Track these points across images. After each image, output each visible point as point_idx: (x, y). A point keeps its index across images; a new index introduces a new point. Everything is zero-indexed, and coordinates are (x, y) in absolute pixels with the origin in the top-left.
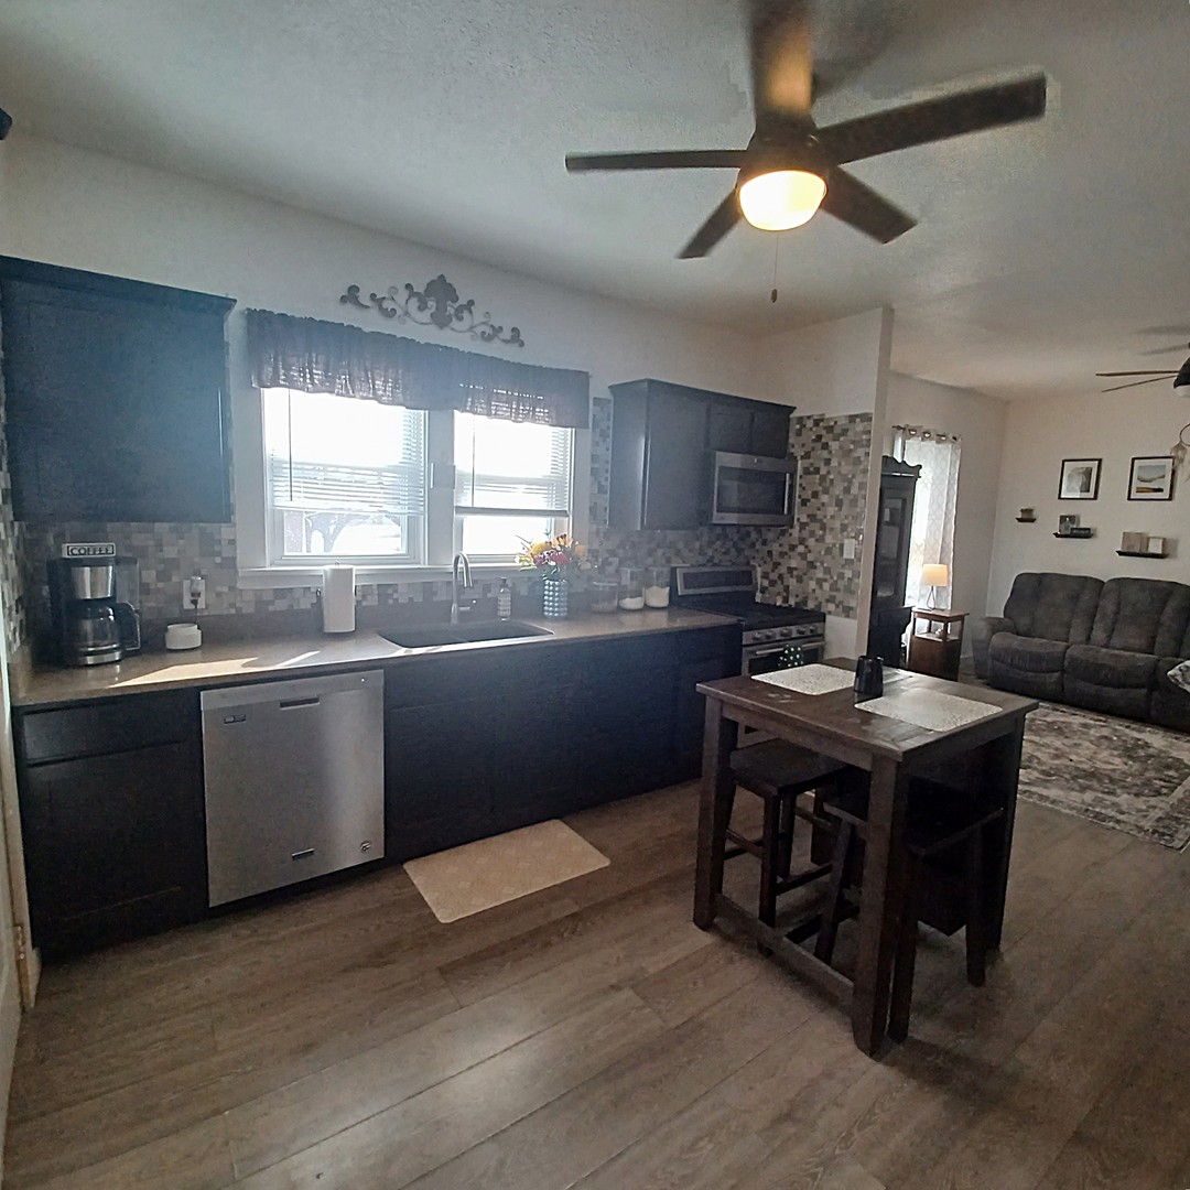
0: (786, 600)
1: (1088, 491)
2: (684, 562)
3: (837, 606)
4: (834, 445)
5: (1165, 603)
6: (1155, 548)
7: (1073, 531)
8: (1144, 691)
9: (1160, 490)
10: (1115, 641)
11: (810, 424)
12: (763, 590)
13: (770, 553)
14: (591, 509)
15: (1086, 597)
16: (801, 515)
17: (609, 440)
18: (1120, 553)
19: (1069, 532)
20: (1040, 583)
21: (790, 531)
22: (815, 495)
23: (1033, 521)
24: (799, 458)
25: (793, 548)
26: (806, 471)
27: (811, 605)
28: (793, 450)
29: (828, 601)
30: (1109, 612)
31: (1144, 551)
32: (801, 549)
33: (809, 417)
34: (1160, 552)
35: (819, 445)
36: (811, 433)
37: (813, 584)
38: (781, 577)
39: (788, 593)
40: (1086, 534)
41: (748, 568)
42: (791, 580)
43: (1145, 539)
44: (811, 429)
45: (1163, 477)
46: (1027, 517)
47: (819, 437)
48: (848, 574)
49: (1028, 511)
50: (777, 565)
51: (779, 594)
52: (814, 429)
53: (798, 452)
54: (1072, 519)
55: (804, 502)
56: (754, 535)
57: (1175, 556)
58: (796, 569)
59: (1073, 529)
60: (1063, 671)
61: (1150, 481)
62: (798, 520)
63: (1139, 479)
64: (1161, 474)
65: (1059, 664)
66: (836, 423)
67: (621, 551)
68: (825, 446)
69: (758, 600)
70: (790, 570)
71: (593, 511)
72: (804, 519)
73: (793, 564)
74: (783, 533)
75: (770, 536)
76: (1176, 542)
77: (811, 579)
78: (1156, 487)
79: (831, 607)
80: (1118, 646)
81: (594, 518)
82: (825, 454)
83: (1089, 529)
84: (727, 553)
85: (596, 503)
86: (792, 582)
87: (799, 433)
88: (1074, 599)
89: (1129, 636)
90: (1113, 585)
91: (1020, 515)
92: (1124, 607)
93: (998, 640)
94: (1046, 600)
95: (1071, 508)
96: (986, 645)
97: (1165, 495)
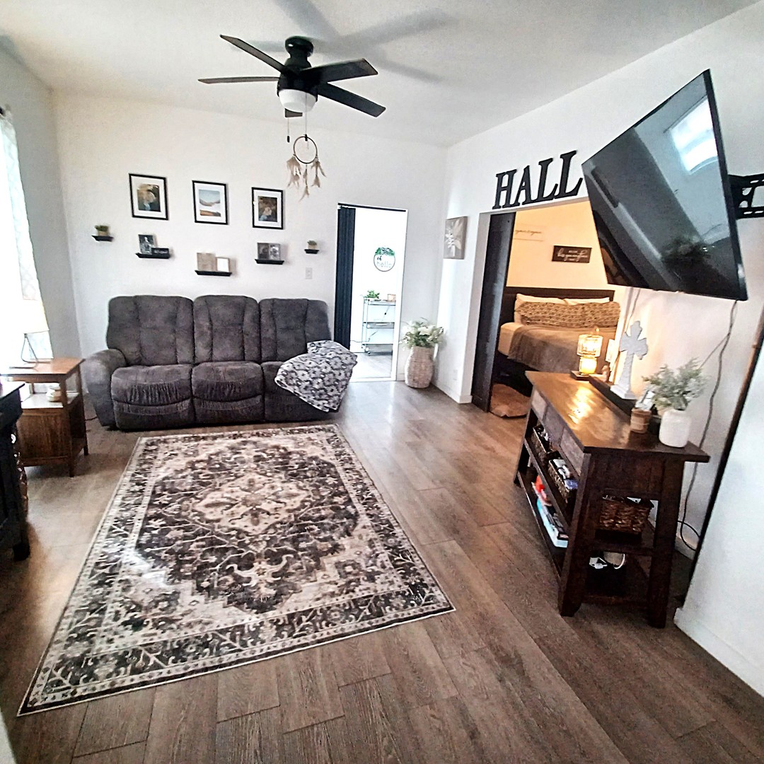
1: (159, 211)
5: (243, 315)
6: (223, 266)
7: (154, 252)
8: (258, 398)
9: (218, 215)
10: (216, 354)
15: (183, 317)
18: (199, 273)
19: (149, 252)
20: (136, 306)
23: (109, 239)
30: (205, 329)
31: (214, 270)
34: (227, 271)
40: (164, 254)
43: (214, 259)
45: (219, 202)
46: (104, 235)
49: (102, 228)
54: (150, 238)
57: (236, 273)
59: (153, 249)
60: (192, 397)
61: (209, 205)
63: (201, 202)
64: (217, 200)
65: (184, 391)
76: (235, 262)
78: (215, 211)
83: (167, 249)
88: (173, 319)
89: (226, 348)
90: (202, 303)
91: (95, 233)
92: (216, 324)
93: (120, 380)
94: (147, 324)
95: (147, 227)
96: (106, 387)
97: (222, 219)
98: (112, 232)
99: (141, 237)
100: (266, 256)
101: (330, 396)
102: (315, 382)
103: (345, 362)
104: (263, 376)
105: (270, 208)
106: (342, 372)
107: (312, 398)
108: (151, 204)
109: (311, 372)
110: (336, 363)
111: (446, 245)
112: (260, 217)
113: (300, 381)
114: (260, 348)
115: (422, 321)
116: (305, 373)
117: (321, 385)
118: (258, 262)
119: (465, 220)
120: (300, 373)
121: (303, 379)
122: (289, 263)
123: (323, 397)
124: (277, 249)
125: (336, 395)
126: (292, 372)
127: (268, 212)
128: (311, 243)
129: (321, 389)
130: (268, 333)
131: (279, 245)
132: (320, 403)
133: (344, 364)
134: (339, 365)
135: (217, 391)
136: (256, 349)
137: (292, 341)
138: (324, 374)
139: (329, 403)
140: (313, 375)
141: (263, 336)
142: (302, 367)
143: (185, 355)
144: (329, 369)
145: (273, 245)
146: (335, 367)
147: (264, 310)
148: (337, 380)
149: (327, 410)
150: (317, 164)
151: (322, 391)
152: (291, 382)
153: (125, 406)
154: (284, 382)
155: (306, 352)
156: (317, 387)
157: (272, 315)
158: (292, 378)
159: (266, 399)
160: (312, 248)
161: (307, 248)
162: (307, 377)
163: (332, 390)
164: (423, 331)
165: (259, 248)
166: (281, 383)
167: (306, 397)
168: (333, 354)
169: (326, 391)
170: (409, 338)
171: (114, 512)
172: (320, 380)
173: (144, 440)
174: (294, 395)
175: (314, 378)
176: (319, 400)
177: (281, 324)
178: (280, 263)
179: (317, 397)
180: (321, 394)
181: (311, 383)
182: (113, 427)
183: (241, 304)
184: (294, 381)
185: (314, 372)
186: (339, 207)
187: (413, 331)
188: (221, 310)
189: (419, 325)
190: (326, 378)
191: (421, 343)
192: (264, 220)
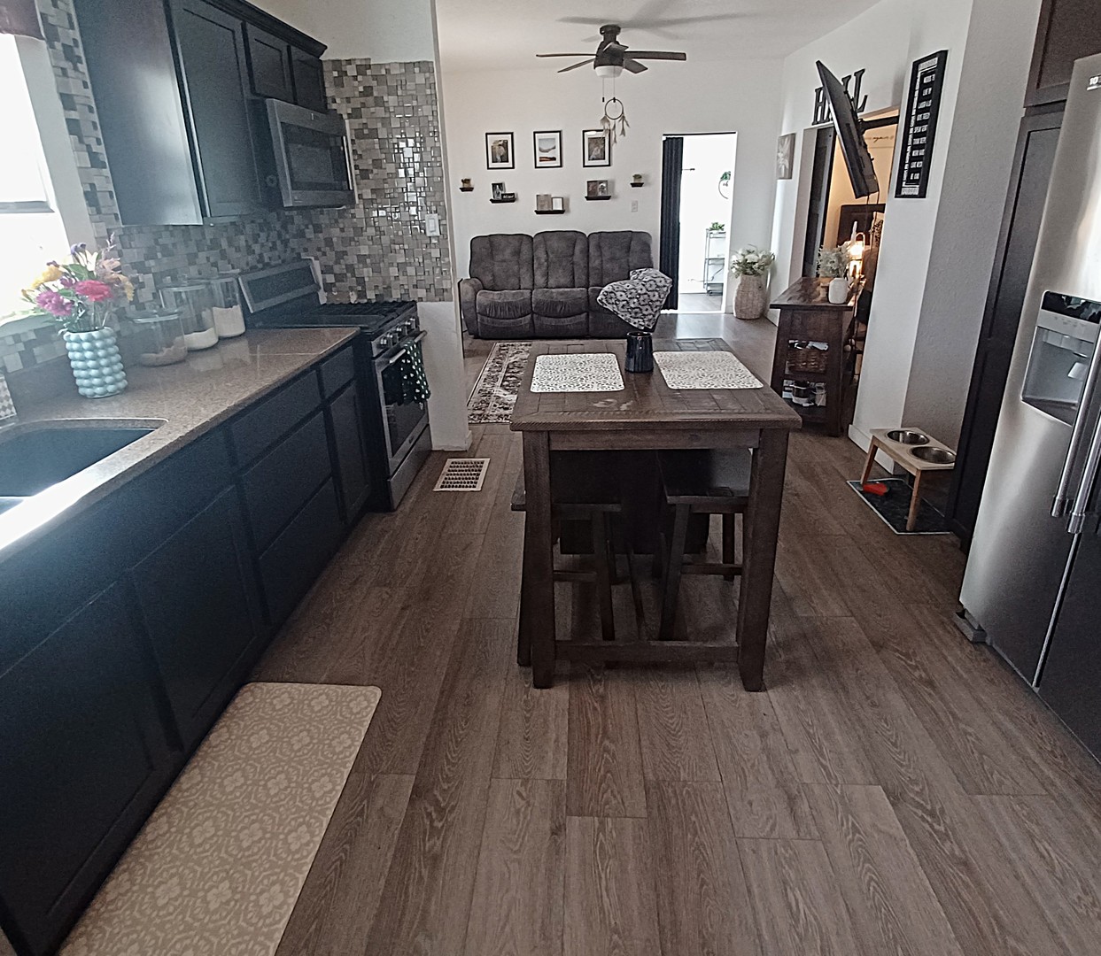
0: (362, 294)
1: (507, 161)
2: (233, 268)
3: (428, 290)
4: (391, 100)
5: (574, 247)
6: (558, 206)
7: (503, 197)
8: (583, 316)
9: (554, 159)
10: (552, 282)
11: (351, 70)
12: (328, 287)
13: (329, 242)
14: (86, 193)
15: (525, 253)
16: (361, 191)
17: (83, 67)
18: (538, 212)
19: (500, 198)
20: (491, 243)
21: (352, 211)
22: (377, 163)
23: (471, 189)
24: (345, 116)
25: (359, 231)
26: (359, 134)
27: (396, 295)
28: (334, 106)
29: (416, 286)
30: (543, 261)
31: (550, 209)
32: (371, 231)
33: (349, 62)
34: (561, 209)
35: (370, 99)
36: (356, 83)
37: (394, 271)
38: (350, 268)
39: (364, 287)
40: (512, 198)
41: (304, 264)
42: (365, 270)
43: (550, 199)
44: (355, 78)
45: (554, 148)
46: (467, 187)
47: (368, 91)
48: (435, 253)
49: (466, 181)
50: (341, 255)
51: (351, 289)
52: (360, 78)
53: (344, 110)
54: (501, 185)
55: (364, 174)
56: (298, 219)
57: (569, 211)
58: (369, 256)
59: (502, 195)
60: (533, 313)
61: (547, 151)
62: (360, 196)
63: (540, 150)
64: (553, 146)
65: (528, 309)
66: (388, 71)
67: (152, 263)
68: (379, 102)
69: (323, 301)
70: (361, 259)
71: (91, 197)
72: (368, 195)
73: (364, 251)
74: (341, 215)
75: (324, 220)
76: (568, 200)
77: (391, 265)
78: (551, 156)
79: (422, 293)
80: (553, 286)
81: (99, 212)
82: (380, 112)
83: (513, 194)
84: (273, 248)
85: (92, 186)
86: (367, 272)
87: (339, 83)
88: (517, 253)
89: (559, 276)
90: (540, 238)
91: (461, 185)
92: (551, 256)
93: (483, 298)
94: (499, 257)
95: (498, 176)
96: (473, 305)
97: (557, 163)
98: (472, 183)
99: (494, 185)
100: (596, 193)
101: (644, 315)
102: (631, 301)
103: (659, 284)
104: (588, 296)
105: (598, 148)
106: (656, 293)
107: (628, 316)
108: (501, 157)
109: (628, 293)
110: (651, 285)
111: (778, 165)
112: (589, 156)
113: (619, 301)
114: (588, 276)
115: (752, 249)
116: (623, 294)
117: (637, 305)
118: (588, 198)
120: (618, 294)
121: (621, 299)
123: (638, 316)
124: (604, 185)
125: (650, 314)
126: (612, 292)
127: (597, 152)
128: (637, 177)
129: (637, 308)
130: (595, 263)
131: (606, 182)
132: (636, 320)
133: (658, 287)
135: (550, 309)
136: (584, 277)
137: (617, 270)
138: (639, 294)
139: (644, 321)
140: (629, 296)
141: (590, 265)
142: (621, 289)
143: (526, 282)
144: (644, 291)
145: (601, 182)
146: (650, 289)
147: (592, 242)
148: (651, 301)
149: (643, 328)
150: (623, 118)
151: (637, 310)
152: (610, 301)
153: (485, 318)
154: (604, 301)
155: (629, 278)
156: (632, 306)
157: (599, 247)
158: (611, 298)
159: (590, 317)
160: (637, 182)
161: (633, 182)
162: (624, 297)
163: (647, 310)
164: (751, 258)
165: (588, 186)
166: (602, 303)
167: (624, 316)
168: (649, 278)
169: (641, 310)
170: (737, 266)
171: (486, 373)
172: (635, 300)
173: (498, 344)
174: (613, 313)
175: (630, 298)
176: (635, 318)
177: (607, 254)
178: (608, 198)
179: (633, 315)
180: (636, 313)
181: (628, 303)
182: (477, 337)
183: (572, 237)
184: (613, 301)
185: (631, 293)
186: (664, 138)
187: (741, 259)
188: (555, 244)
189: (749, 252)
190: (642, 298)
191: (748, 271)
192: (593, 159)
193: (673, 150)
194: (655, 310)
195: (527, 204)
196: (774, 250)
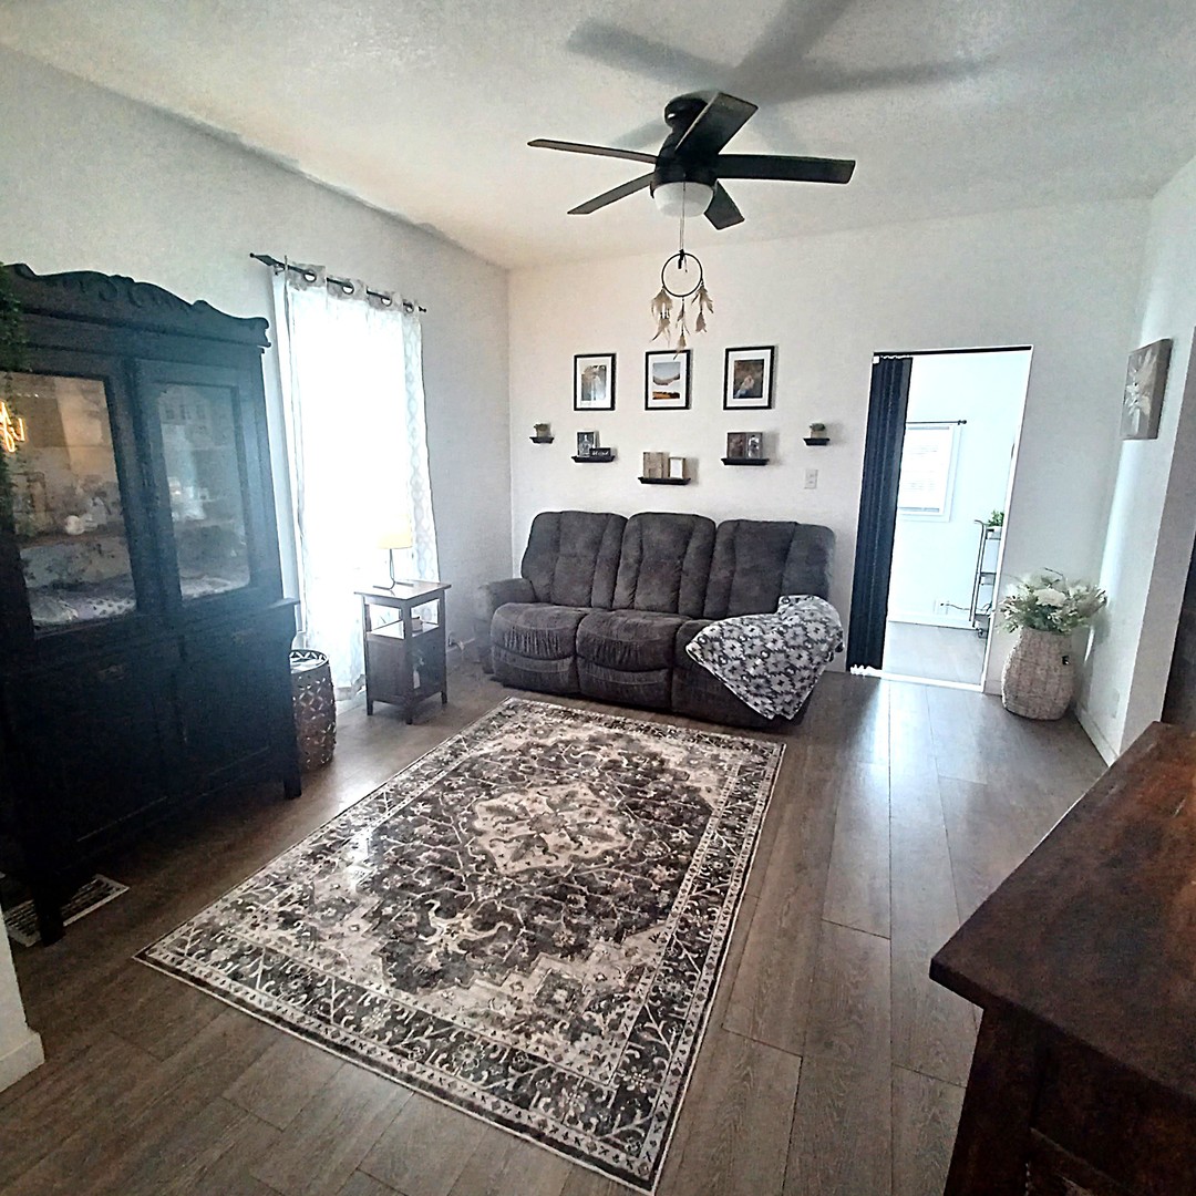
1: (606, 399)
5: (687, 544)
6: (676, 472)
7: (595, 454)
8: (662, 673)
9: (676, 396)
15: (609, 542)
18: (643, 480)
19: (588, 455)
20: (558, 524)
23: (550, 440)
31: (666, 476)
34: (680, 476)
40: (606, 456)
43: (666, 460)
45: (679, 378)
46: (543, 436)
49: (543, 428)
54: (591, 436)
57: (696, 483)
59: (591, 450)
60: (576, 655)
61: (666, 384)
63: (654, 380)
64: (676, 375)
65: (566, 645)
76: (696, 462)
78: (672, 391)
80: (643, 606)
83: (609, 450)
88: (596, 545)
89: (652, 591)
91: (535, 433)
92: (646, 553)
93: (501, 619)
94: (566, 549)
95: (587, 422)
97: (681, 402)
98: (553, 431)
99: (580, 435)
100: (744, 453)
101: (775, 692)
102: (750, 663)
103: (812, 635)
104: (674, 639)
105: (752, 378)
107: (743, 689)
108: (595, 392)
109: (747, 645)
110: (795, 635)
111: (1126, 409)
112: (735, 393)
113: (726, 657)
115: (1053, 577)
116: (738, 645)
117: (760, 670)
118: (727, 462)
119: (1165, 349)
120: (728, 644)
121: (731, 654)
122: (778, 462)
123: (763, 692)
124: (757, 440)
125: (788, 693)
126: (717, 639)
127: (749, 382)
129: (761, 677)
130: (719, 574)
131: (761, 435)
132: (759, 700)
133: (809, 640)
134: (800, 640)
135: (607, 652)
137: (756, 591)
138: (769, 651)
139: (773, 704)
140: (748, 651)
141: (711, 578)
142: (735, 634)
144: (780, 644)
145: (751, 435)
146: (792, 643)
147: (721, 539)
148: (793, 667)
149: (771, 717)
150: (702, 292)
151: (762, 681)
152: (711, 656)
153: (503, 653)
154: (699, 653)
155: (774, 611)
156: (752, 671)
157: (731, 547)
158: (713, 650)
159: (675, 677)
160: (815, 436)
161: (809, 437)
162: (738, 652)
163: (781, 683)
164: (1049, 595)
165: (729, 440)
166: (696, 656)
169: (768, 681)
170: (1015, 607)
172: (759, 661)
174: (714, 678)
175: (749, 656)
176: (756, 695)
178: (763, 462)
179: (752, 689)
180: (758, 687)
181: (743, 663)
183: (686, 527)
184: (716, 656)
185: (753, 646)
186: (876, 360)
187: (1025, 594)
188: (656, 535)
189: (1047, 582)
190: (771, 660)
191: (1037, 621)
192: (741, 397)
193: (890, 379)
194: (798, 685)
195: (630, 465)
196: (1107, 583)
